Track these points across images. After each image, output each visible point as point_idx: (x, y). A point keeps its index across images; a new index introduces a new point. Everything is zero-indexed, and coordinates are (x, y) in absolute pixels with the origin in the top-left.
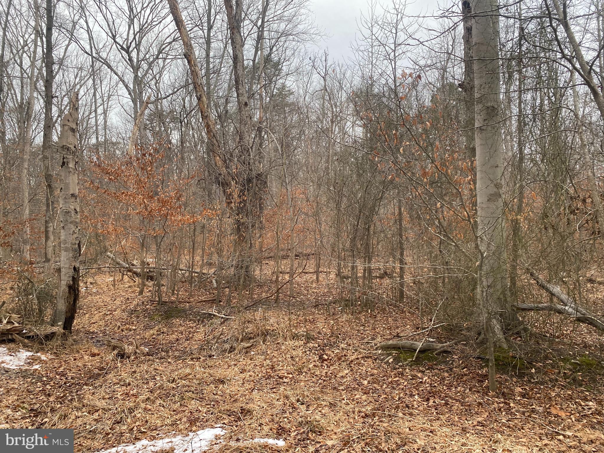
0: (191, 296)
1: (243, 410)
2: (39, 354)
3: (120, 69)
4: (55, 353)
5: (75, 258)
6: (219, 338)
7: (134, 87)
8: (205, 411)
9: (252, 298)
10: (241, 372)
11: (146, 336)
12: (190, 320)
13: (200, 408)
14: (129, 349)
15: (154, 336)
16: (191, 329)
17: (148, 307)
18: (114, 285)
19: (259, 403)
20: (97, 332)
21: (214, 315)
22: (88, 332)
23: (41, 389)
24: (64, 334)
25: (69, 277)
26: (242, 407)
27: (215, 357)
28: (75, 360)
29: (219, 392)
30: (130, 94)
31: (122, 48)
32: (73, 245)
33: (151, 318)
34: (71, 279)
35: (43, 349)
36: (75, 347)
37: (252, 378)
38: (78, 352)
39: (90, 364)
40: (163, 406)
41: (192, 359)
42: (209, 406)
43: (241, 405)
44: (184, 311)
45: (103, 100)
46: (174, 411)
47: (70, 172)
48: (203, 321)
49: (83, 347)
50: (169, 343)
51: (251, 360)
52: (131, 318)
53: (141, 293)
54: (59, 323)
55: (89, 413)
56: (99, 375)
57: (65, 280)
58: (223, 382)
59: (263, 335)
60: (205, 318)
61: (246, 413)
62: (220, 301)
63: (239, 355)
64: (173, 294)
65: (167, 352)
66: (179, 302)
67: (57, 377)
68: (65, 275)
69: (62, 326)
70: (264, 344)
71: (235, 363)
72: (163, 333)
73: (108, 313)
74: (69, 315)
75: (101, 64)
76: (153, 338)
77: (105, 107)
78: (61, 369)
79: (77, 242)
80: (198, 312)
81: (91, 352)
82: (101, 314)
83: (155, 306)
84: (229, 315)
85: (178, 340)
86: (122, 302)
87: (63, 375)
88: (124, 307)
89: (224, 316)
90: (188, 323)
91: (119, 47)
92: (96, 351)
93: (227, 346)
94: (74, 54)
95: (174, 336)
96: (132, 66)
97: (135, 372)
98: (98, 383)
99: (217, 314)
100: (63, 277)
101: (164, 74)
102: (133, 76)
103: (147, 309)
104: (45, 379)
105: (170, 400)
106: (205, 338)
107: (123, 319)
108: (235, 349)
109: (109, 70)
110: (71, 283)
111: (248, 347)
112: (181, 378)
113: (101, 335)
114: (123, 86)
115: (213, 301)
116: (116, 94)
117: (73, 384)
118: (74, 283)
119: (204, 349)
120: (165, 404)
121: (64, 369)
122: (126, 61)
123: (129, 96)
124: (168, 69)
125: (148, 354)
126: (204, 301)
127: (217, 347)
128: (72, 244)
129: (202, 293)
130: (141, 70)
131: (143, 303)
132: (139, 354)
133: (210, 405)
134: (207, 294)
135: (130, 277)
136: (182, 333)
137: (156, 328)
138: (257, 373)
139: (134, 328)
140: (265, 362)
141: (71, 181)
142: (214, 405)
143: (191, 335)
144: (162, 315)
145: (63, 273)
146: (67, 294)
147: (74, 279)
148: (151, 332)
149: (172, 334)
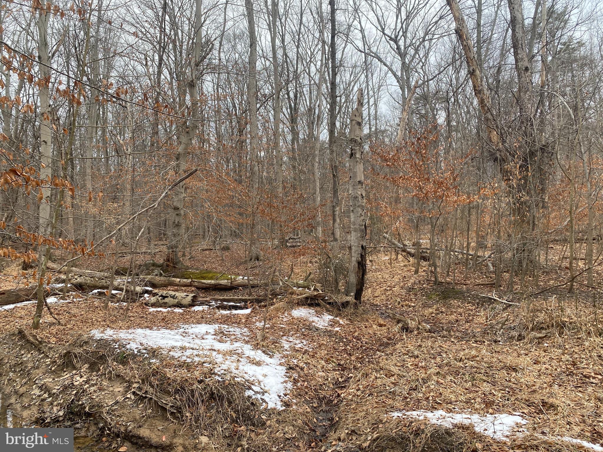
0: (466, 278)
1: (544, 404)
2: (338, 319)
3: (389, 59)
4: (350, 319)
5: (362, 237)
6: (504, 324)
7: (402, 74)
8: (500, 395)
9: (537, 285)
10: (535, 363)
11: (425, 314)
12: (469, 303)
13: (493, 391)
14: (412, 324)
15: (433, 315)
16: (470, 312)
17: (424, 286)
18: (390, 264)
19: (563, 399)
20: (380, 306)
21: (495, 300)
22: (372, 305)
23: (343, 348)
24: (356, 304)
25: (358, 254)
26: (543, 400)
27: (501, 343)
28: (366, 327)
29: (513, 380)
30: (398, 81)
31: (391, 39)
32: (361, 226)
33: (429, 297)
34: (360, 256)
35: (340, 315)
36: (365, 316)
37: (549, 372)
38: (367, 321)
39: (379, 333)
40: (455, 383)
41: (476, 342)
42: (503, 392)
43: (542, 398)
44: (462, 293)
45: (374, 92)
46: (467, 389)
47: (357, 162)
48: (482, 305)
49: (371, 316)
50: (449, 323)
51: (545, 352)
52: (410, 295)
53: (416, 272)
54: (352, 294)
55: (386, 376)
56: (388, 344)
57: (355, 257)
58: (515, 370)
59: (558, 327)
60: (484, 302)
61: (549, 408)
62: (501, 286)
63: (530, 345)
64: (448, 275)
65: (449, 332)
66: (455, 283)
67: (354, 340)
68: (355, 252)
69: (354, 297)
70: (560, 336)
71: (526, 352)
72: (441, 312)
73: (388, 289)
74: (359, 287)
75: (372, 58)
76: (432, 317)
77: (376, 98)
78: (356, 334)
79: (364, 224)
80: (477, 296)
81: (378, 322)
82: (382, 289)
83: (431, 286)
84: (512, 301)
85: (457, 321)
86: (400, 279)
87: (358, 339)
88: (402, 284)
89: (506, 302)
90: (466, 305)
91: (388, 38)
92: (382, 322)
93: (515, 334)
94: (349, 55)
95: (453, 316)
96: (400, 54)
97: (420, 346)
98: (389, 350)
99: (499, 299)
100: (353, 254)
101: (430, 55)
102: (400, 63)
103: (424, 288)
104: (345, 340)
105: (460, 378)
106: (487, 322)
107: (402, 295)
108: (524, 338)
109: (379, 63)
110: (360, 259)
111: (540, 338)
112: (468, 359)
113: (384, 308)
114: (392, 75)
115: (492, 285)
116: (385, 84)
117: (368, 348)
118: (362, 260)
119: (488, 333)
120: (456, 381)
121: (359, 334)
122: (394, 50)
123: (397, 84)
124: (434, 49)
125: (430, 331)
126: (482, 285)
127: (502, 333)
128: (359, 225)
129: (478, 276)
130: (408, 56)
131: (420, 282)
132: (421, 329)
133: (505, 390)
134: (483, 278)
135: (404, 257)
136: (461, 314)
137: (435, 307)
138: (555, 367)
139: (413, 305)
140: (563, 357)
141: (358, 170)
142: (509, 392)
143: (471, 318)
144: (439, 295)
145: (353, 251)
146: (357, 269)
147: (362, 256)
148: (430, 310)
149: (450, 315)
